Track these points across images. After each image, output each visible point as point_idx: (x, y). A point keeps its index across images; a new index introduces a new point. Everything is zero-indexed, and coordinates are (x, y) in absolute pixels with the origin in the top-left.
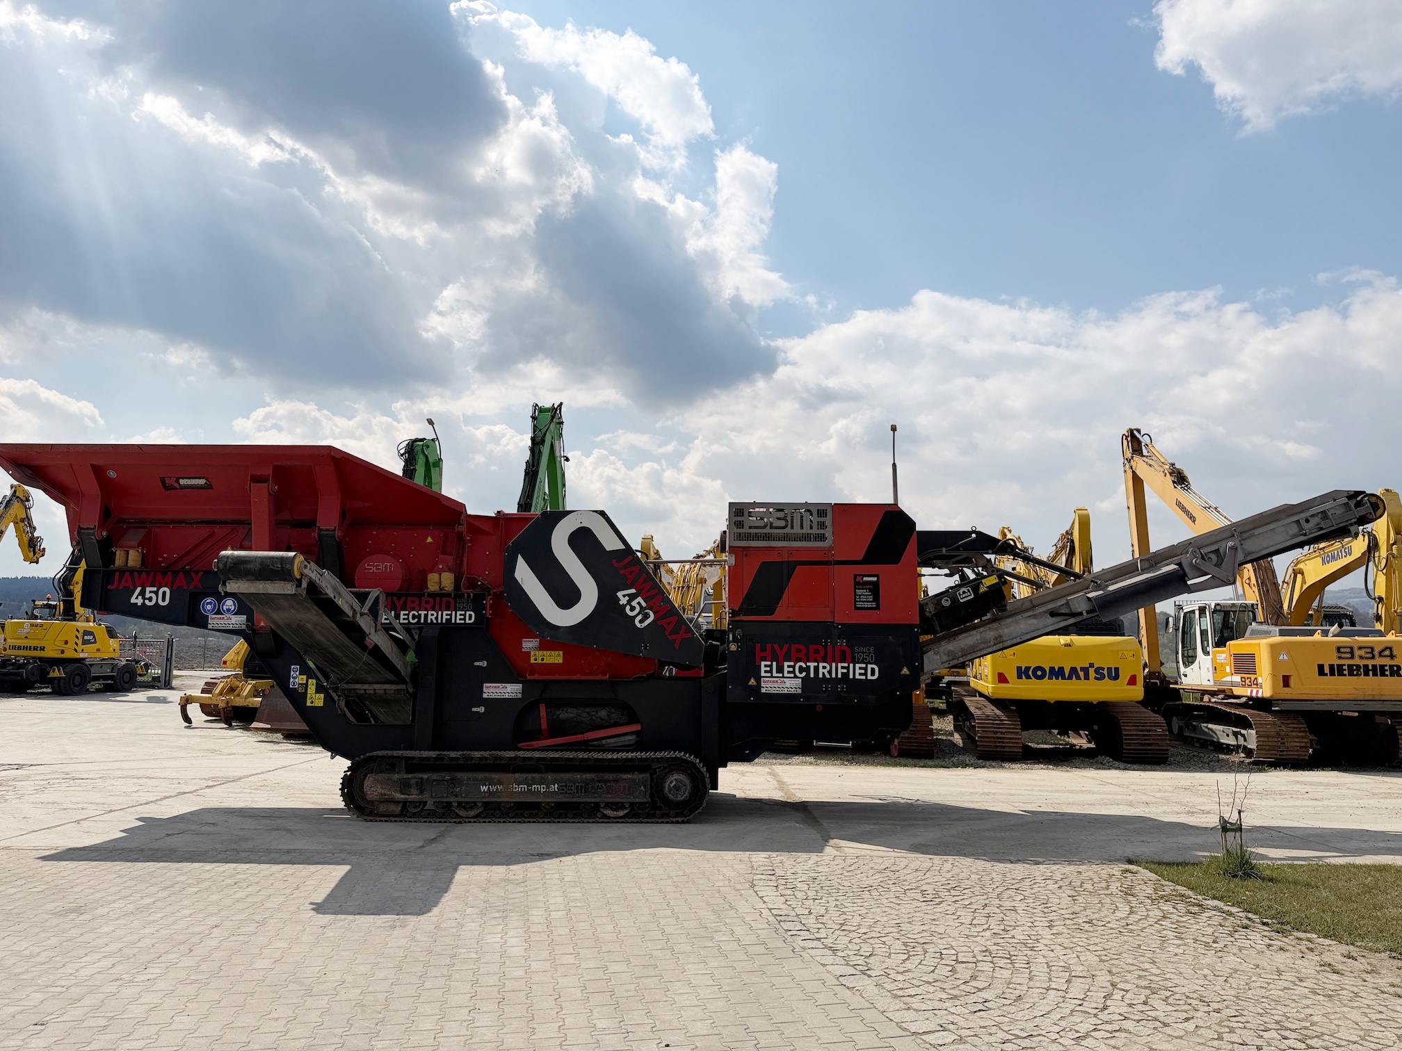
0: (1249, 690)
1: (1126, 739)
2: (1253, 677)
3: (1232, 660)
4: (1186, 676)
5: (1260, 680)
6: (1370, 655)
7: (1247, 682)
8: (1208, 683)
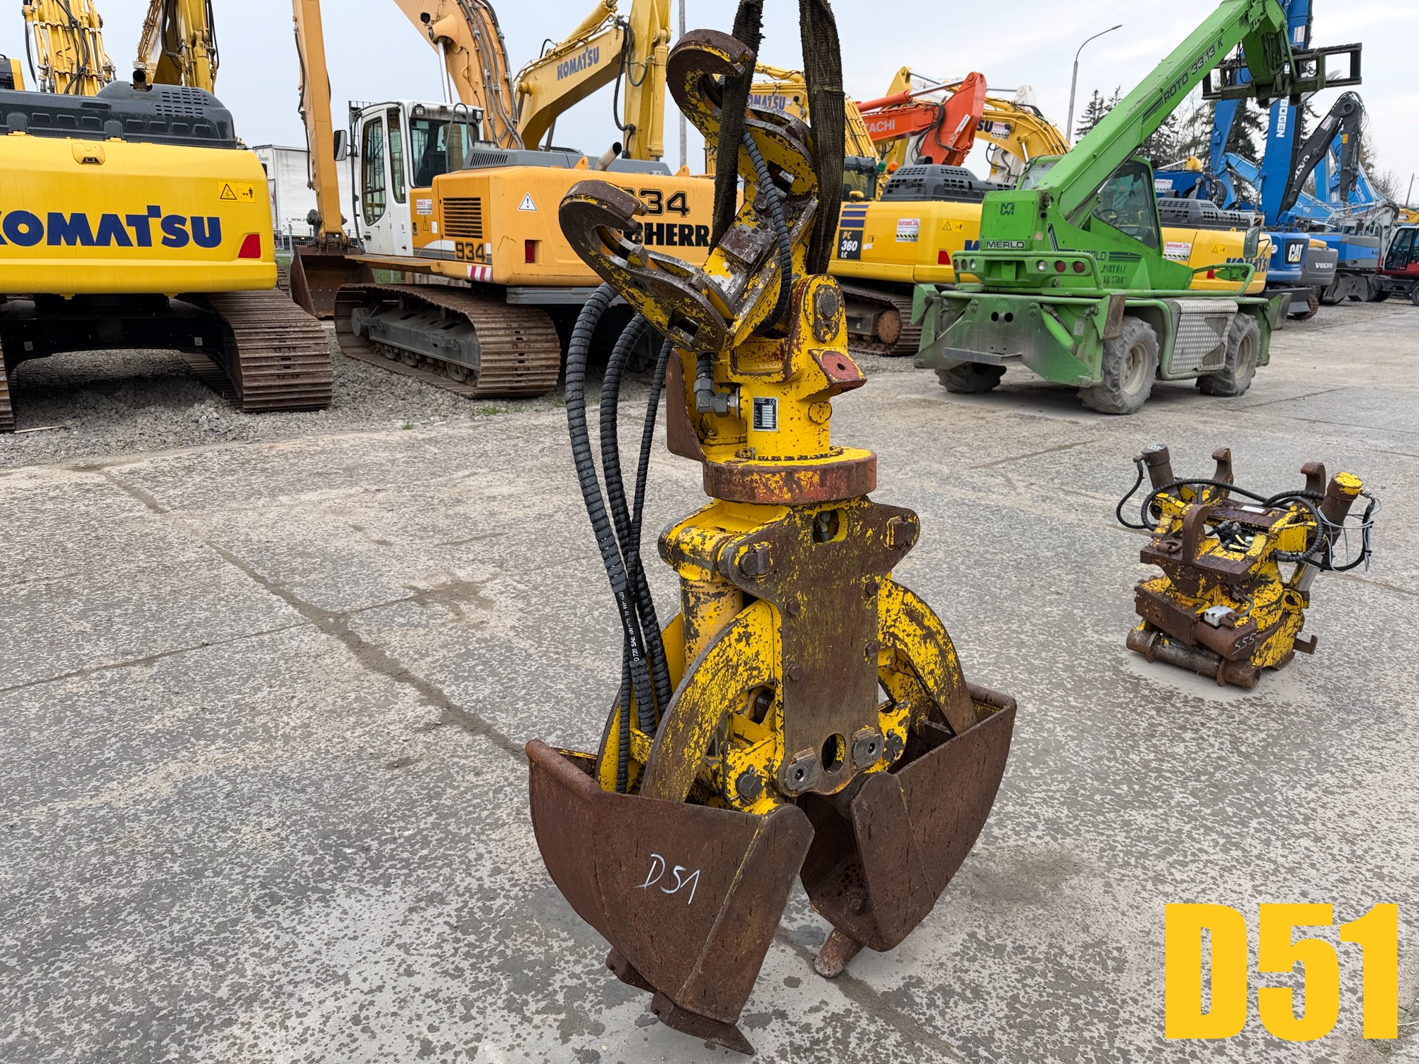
0: (469, 267)
1: (247, 368)
2: (476, 242)
3: (442, 210)
4: (368, 238)
5: (488, 249)
6: (655, 207)
7: (467, 251)
8: (402, 253)
